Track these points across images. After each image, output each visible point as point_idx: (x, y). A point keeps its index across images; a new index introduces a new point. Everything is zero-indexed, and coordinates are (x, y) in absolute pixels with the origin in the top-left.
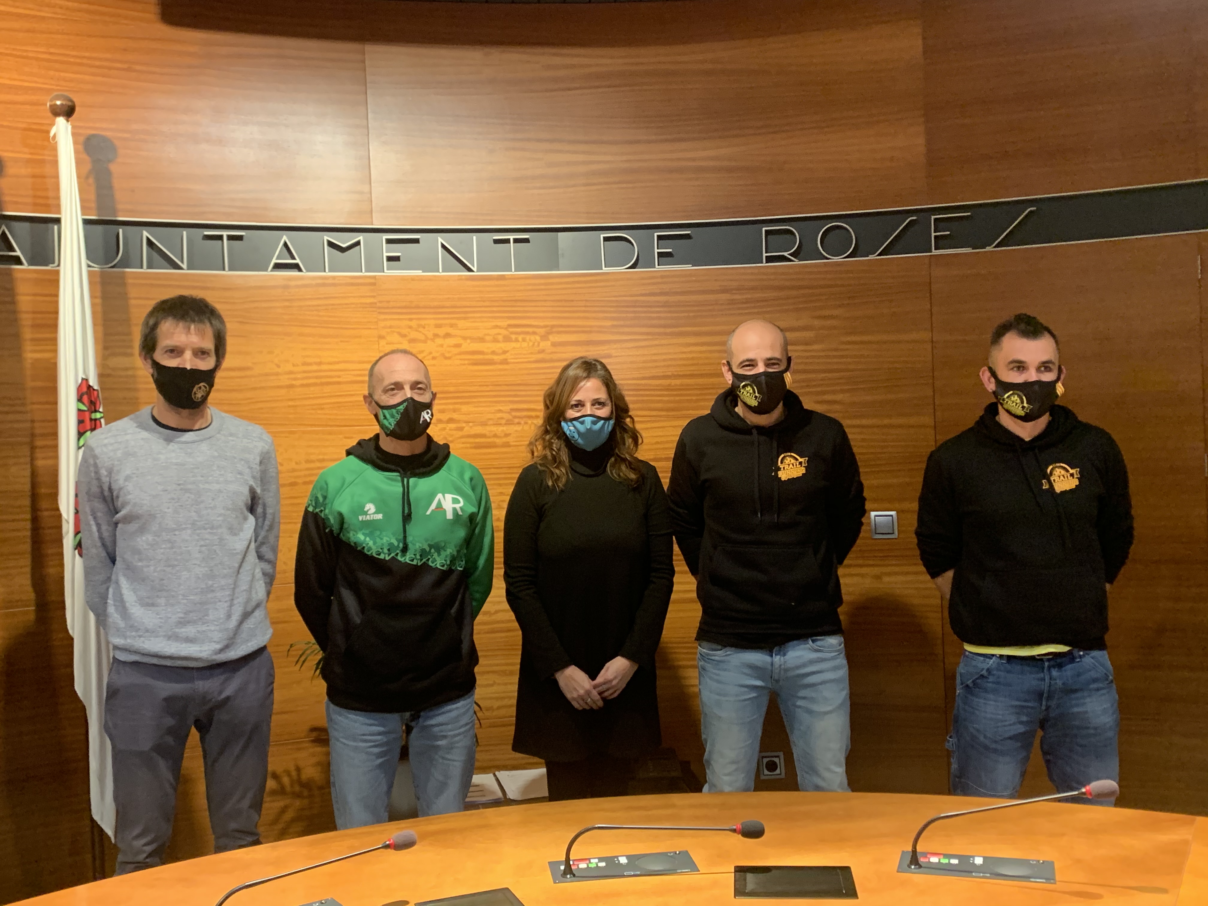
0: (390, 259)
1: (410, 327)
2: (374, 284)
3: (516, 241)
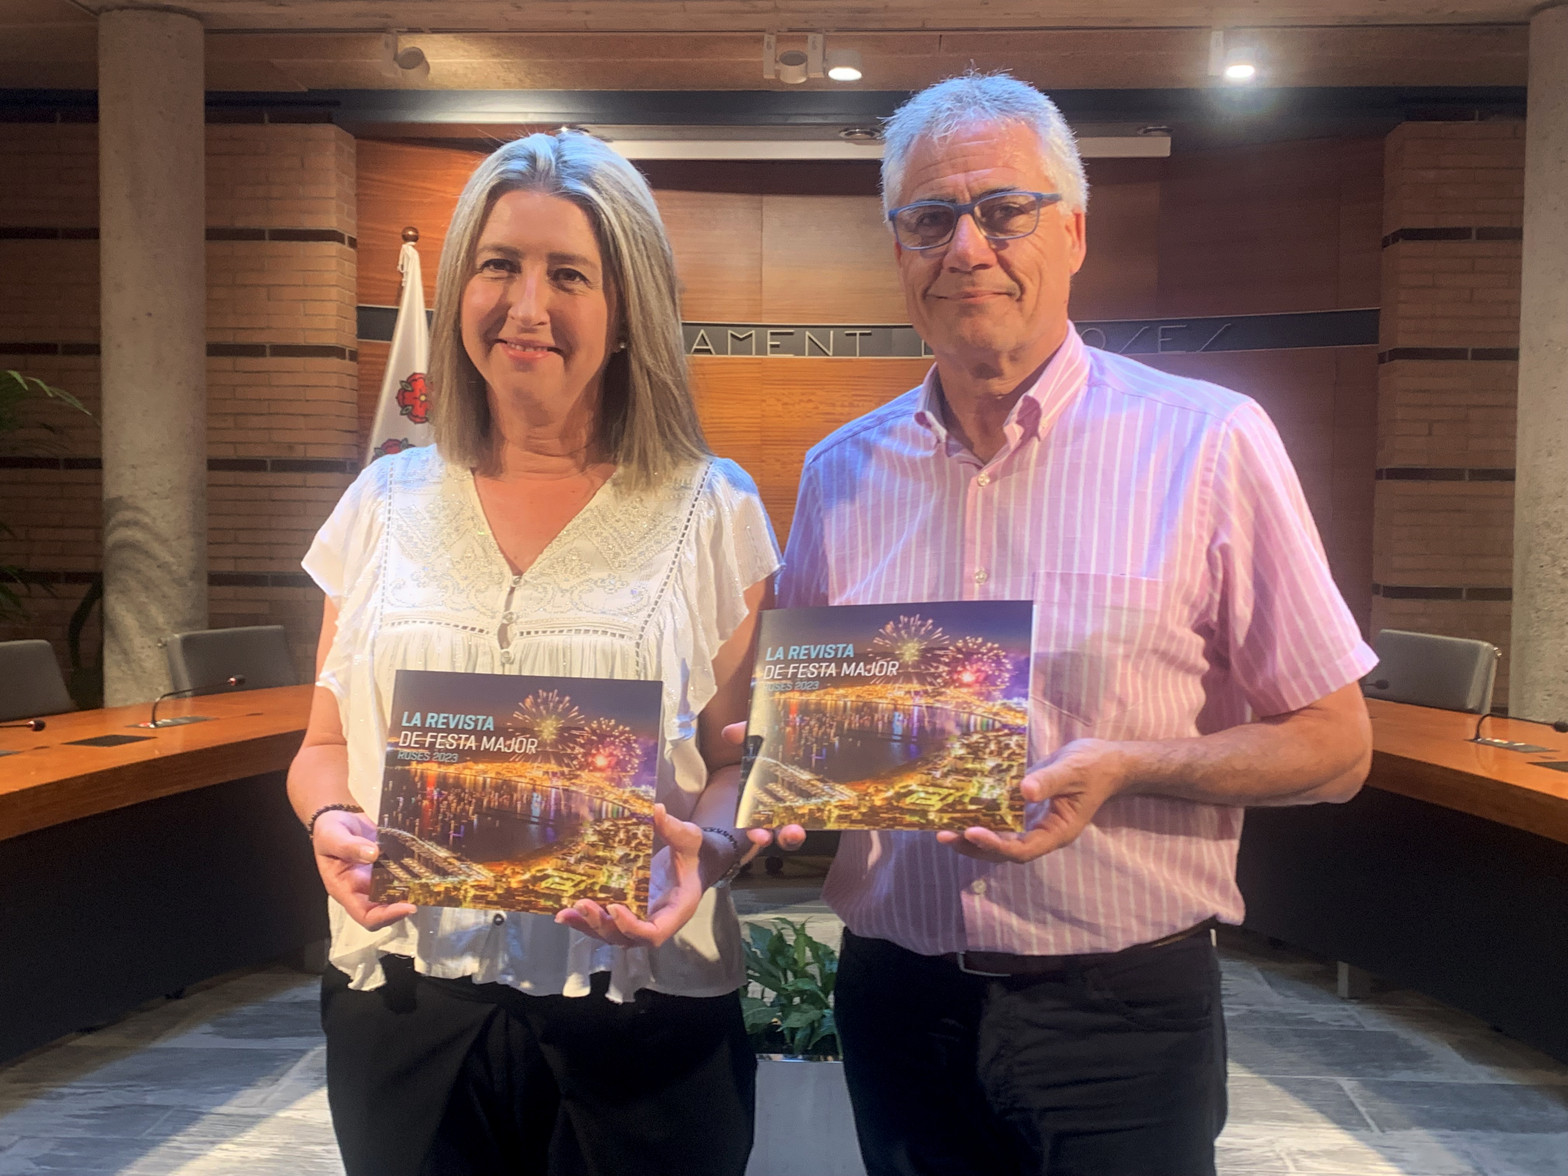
0: (772, 346)
1: (783, 394)
2: (760, 364)
3: (861, 334)
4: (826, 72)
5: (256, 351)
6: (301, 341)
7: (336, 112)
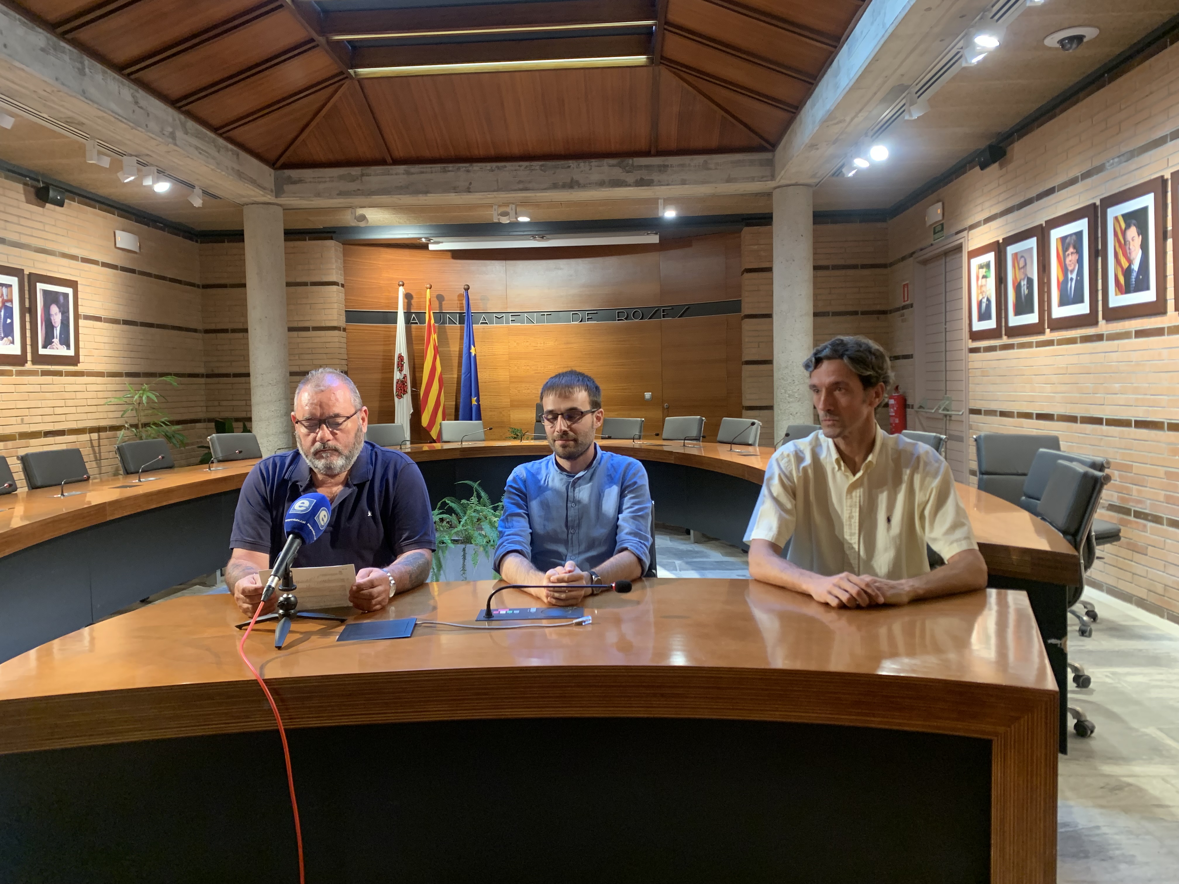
0: (512, 320)
1: (517, 339)
2: (507, 327)
3: (548, 314)
4: (516, 218)
5: (306, 329)
6: (323, 324)
7: (334, 235)
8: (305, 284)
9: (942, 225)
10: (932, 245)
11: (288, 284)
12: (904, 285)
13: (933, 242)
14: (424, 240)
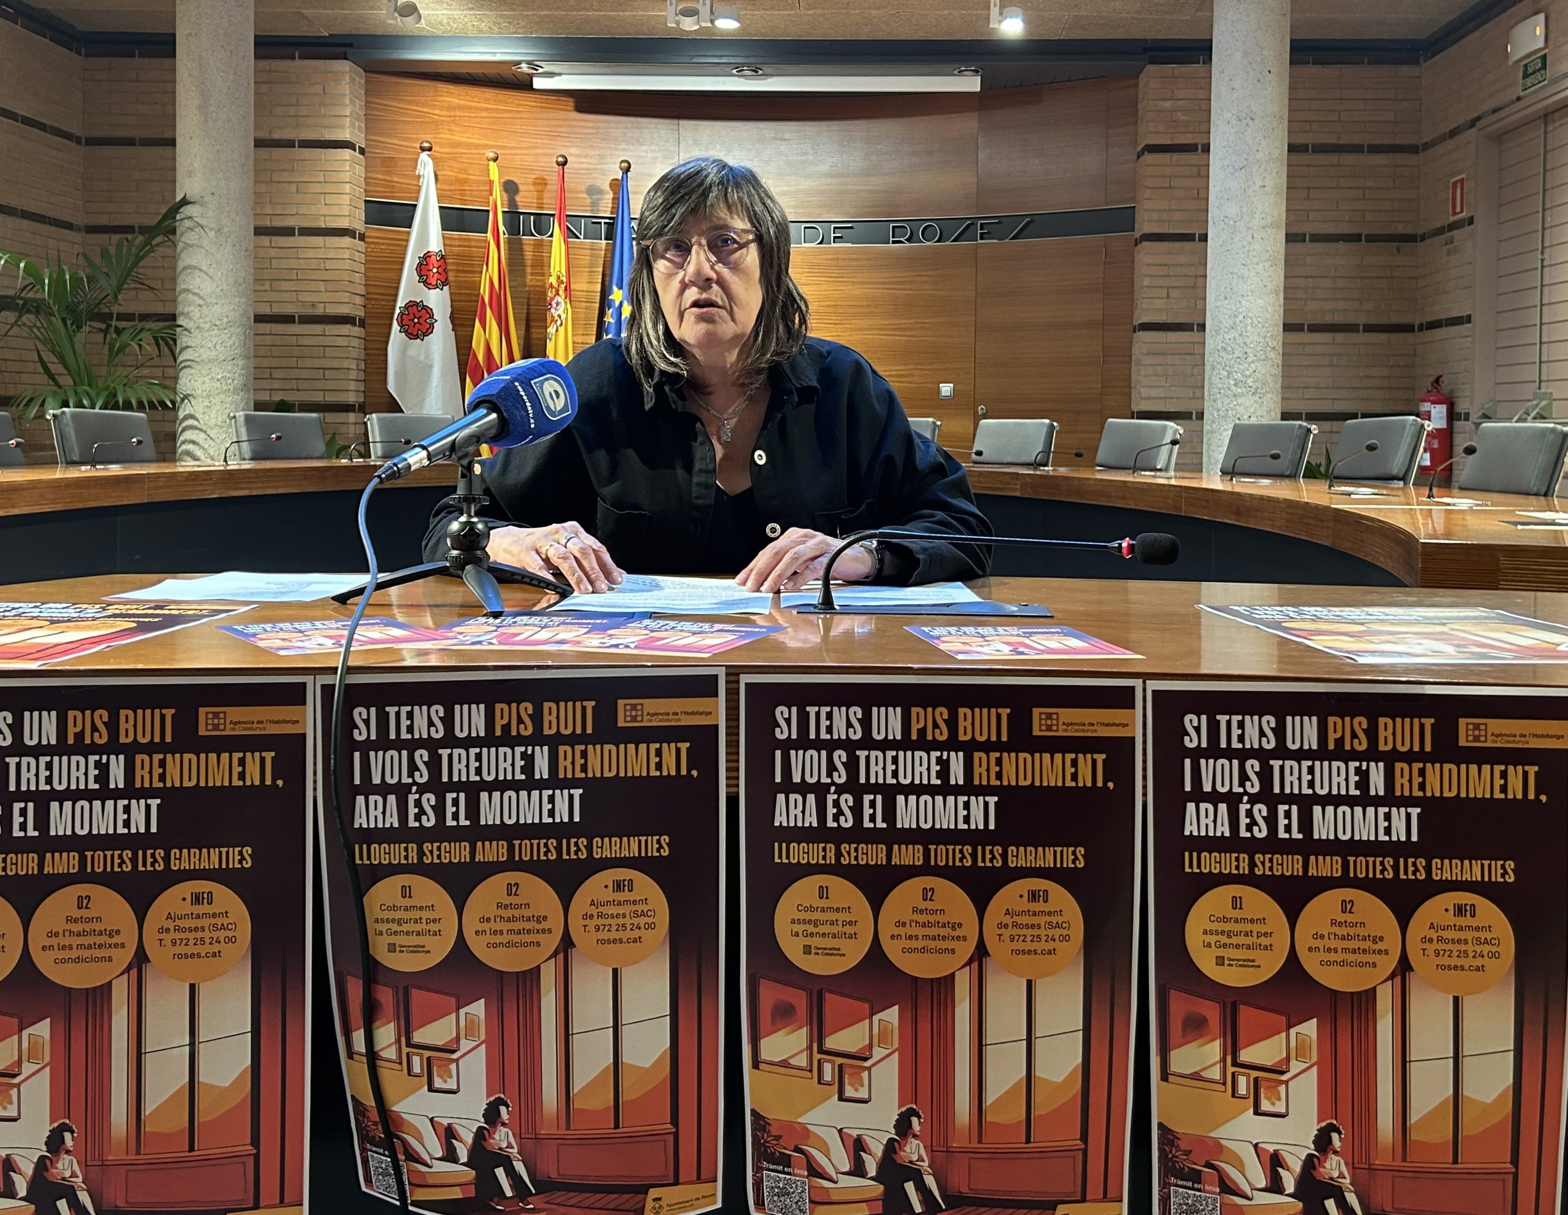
4: (713, 22)
5: (289, 231)
6: (323, 224)
7: (349, 50)
8: (290, 144)
9: (1544, 58)
10: (1519, 99)
11: (260, 143)
12: (1455, 184)
13: (1522, 94)
14: (524, 67)
